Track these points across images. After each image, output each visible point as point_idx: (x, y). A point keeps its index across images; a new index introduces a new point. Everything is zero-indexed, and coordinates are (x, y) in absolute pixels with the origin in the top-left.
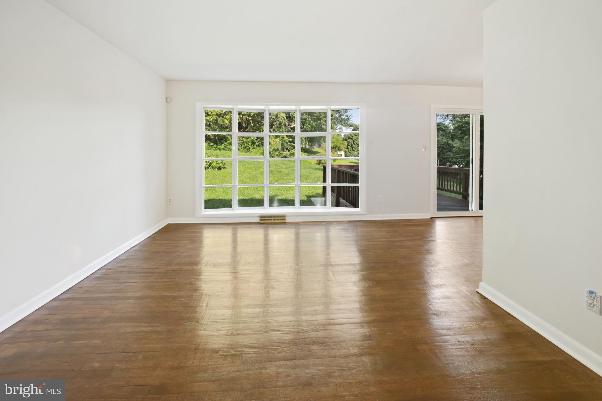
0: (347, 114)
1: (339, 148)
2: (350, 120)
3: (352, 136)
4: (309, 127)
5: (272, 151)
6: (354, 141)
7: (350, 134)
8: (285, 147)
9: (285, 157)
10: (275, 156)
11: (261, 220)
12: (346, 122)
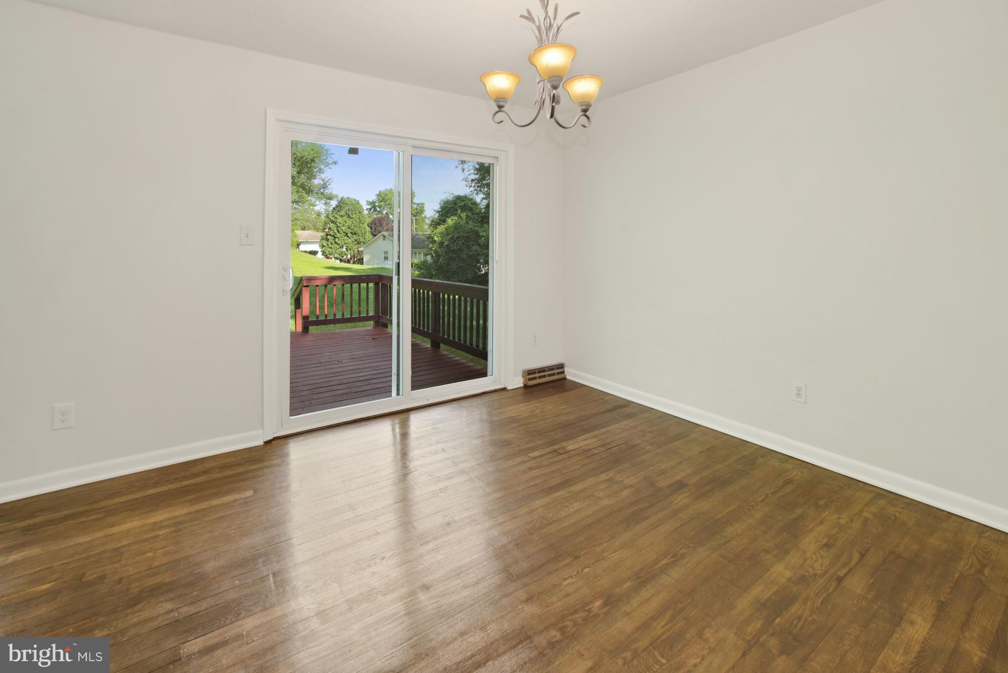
2: (329, 187)
6: (338, 227)
12: (322, 190)
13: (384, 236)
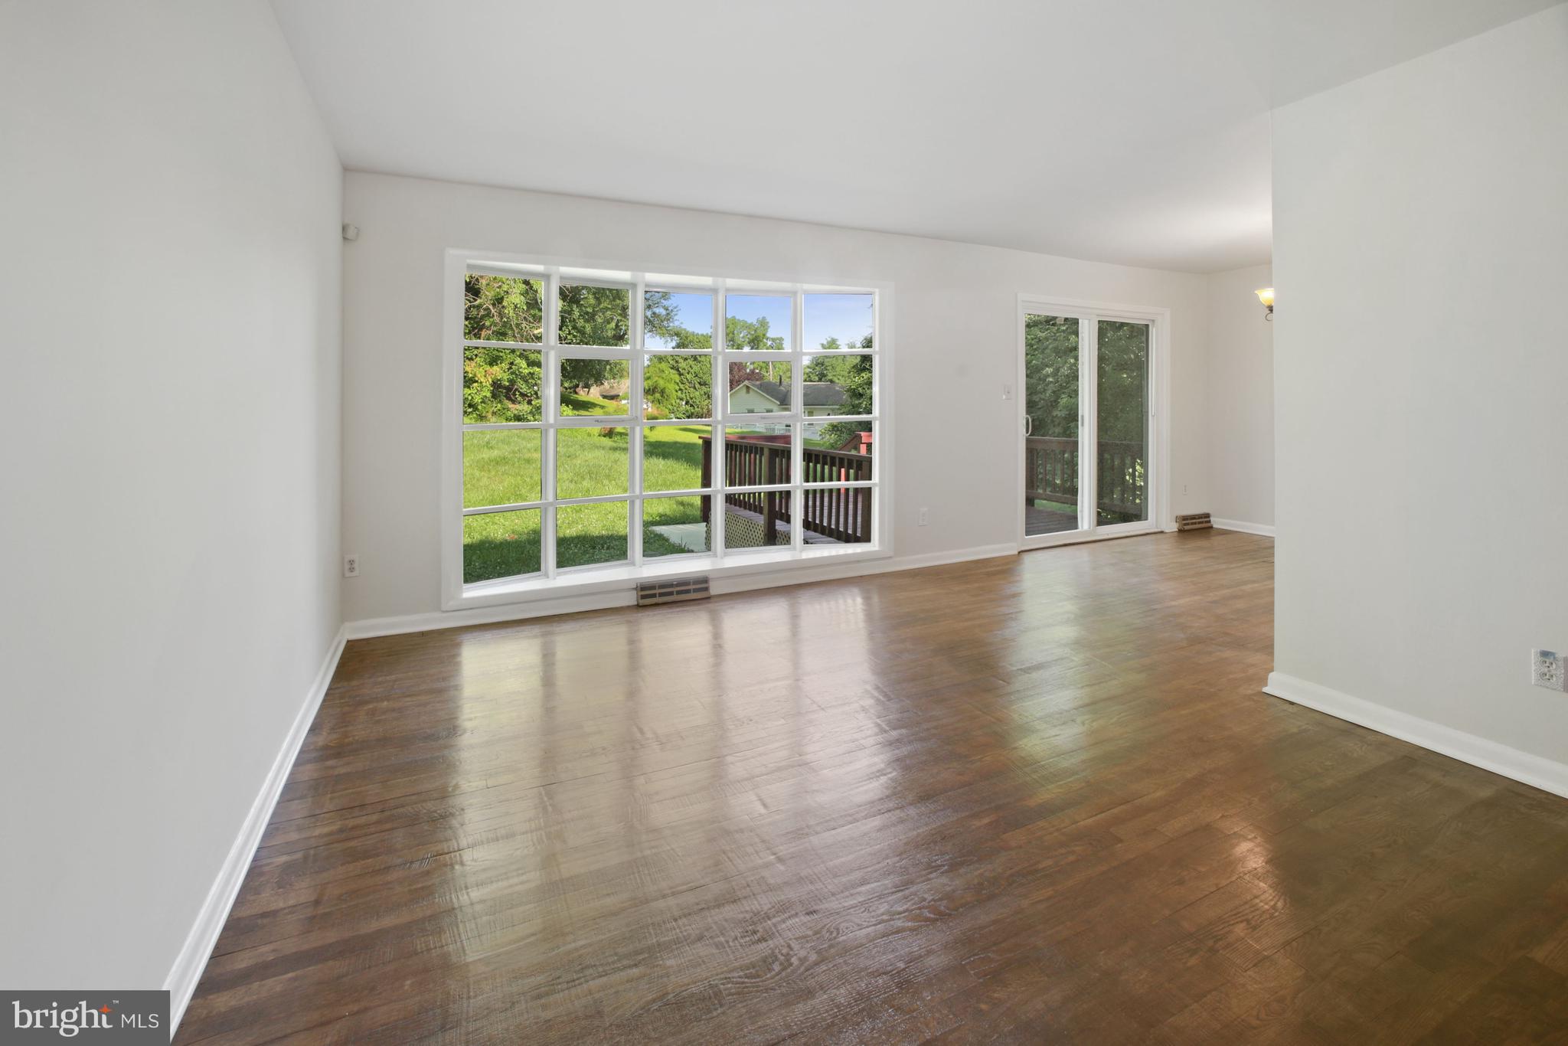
0: (665, 303)
1: (663, 392)
2: (675, 318)
3: (677, 362)
4: (575, 336)
5: (481, 403)
7: (672, 356)
8: (519, 392)
9: (518, 418)
10: (489, 415)
11: (643, 597)
12: (664, 323)
13: (748, 387)
